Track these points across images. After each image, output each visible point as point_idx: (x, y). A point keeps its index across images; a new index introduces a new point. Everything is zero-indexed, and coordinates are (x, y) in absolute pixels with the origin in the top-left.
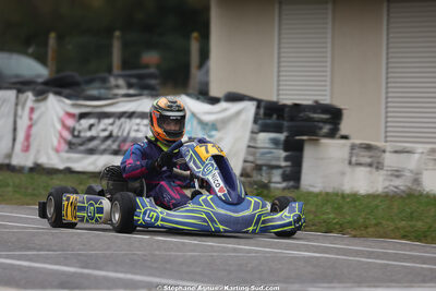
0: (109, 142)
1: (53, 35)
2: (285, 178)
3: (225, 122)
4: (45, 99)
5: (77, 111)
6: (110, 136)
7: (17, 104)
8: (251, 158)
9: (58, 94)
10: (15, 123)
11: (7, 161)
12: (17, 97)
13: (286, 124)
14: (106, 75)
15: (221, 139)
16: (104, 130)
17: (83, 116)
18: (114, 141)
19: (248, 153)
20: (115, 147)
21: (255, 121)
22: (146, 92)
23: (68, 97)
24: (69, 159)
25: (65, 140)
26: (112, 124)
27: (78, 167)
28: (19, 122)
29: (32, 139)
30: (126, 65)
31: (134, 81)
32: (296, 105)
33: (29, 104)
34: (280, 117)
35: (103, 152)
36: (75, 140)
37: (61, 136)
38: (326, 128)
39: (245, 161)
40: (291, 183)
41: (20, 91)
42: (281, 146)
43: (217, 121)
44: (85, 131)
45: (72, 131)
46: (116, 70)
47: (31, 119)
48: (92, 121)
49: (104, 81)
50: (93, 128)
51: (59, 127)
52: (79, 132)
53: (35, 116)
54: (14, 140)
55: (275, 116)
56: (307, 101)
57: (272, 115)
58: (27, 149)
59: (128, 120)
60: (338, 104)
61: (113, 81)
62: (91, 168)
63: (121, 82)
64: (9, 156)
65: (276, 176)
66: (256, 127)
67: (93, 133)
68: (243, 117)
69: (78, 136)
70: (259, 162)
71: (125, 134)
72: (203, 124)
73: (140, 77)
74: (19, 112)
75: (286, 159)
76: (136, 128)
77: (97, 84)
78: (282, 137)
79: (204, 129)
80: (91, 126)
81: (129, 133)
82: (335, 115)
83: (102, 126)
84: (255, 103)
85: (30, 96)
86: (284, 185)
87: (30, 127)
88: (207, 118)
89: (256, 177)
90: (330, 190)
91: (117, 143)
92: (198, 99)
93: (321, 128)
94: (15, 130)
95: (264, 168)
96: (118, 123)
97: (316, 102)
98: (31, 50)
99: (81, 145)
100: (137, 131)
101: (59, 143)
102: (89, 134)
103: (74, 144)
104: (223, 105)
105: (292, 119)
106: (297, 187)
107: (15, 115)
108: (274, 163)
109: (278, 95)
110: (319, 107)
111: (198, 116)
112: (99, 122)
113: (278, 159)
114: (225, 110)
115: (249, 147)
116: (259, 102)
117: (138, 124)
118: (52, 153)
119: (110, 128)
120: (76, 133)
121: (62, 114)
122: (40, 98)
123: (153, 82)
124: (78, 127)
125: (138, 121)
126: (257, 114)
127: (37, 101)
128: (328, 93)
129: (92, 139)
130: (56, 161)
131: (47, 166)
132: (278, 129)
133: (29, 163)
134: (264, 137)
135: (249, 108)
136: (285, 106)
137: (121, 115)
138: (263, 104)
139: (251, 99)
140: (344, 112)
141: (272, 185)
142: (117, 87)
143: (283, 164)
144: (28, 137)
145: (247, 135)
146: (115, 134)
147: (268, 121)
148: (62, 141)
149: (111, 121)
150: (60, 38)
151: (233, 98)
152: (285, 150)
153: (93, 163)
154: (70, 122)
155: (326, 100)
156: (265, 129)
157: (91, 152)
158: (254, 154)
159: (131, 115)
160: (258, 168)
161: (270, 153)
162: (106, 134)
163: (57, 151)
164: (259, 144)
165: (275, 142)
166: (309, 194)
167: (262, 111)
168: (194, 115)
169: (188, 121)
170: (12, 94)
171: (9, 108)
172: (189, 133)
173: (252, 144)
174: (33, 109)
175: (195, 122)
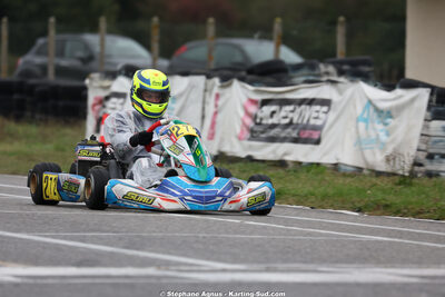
0: (289, 130)
3: (400, 108)
4: (230, 85)
5: (259, 97)
6: (291, 123)
7: (205, 90)
8: (423, 147)
9: (242, 79)
10: (203, 109)
12: (206, 84)
14: (315, 61)
15: (395, 127)
16: (286, 117)
17: (265, 102)
18: (294, 129)
19: (421, 141)
20: (294, 135)
21: (429, 109)
23: (251, 83)
24: (250, 147)
25: (247, 128)
26: (292, 111)
27: (258, 155)
28: (207, 108)
29: (217, 126)
31: (346, 67)
33: (216, 90)
35: (283, 140)
36: (257, 128)
37: (244, 124)
39: (419, 150)
41: (209, 77)
43: (391, 108)
44: (267, 118)
45: (254, 117)
47: (216, 106)
48: (274, 108)
49: (313, 67)
50: (275, 115)
51: (242, 113)
52: (261, 119)
53: (220, 103)
57: (444, 103)
58: (211, 136)
59: (308, 107)
61: (322, 68)
62: (271, 157)
63: (331, 69)
66: (429, 115)
67: (274, 120)
68: (416, 104)
69: (260, 124)
70: (431, 151)
71: (305, 121)
72: (379, 111)
73: (353, 64)
74: (208, 99)
76: (315, 115)
77: (305, 71)
79: (380, 116)
80: (273, 113)
81: (308, 121)
83: (283, 114)
84: (429, 90)
85: (216, 81)
87: (216, 113)
88: (383, 105)
89: (430, 166)
91: (296, 131)
92: (376, 86)
94: (203, 117)
95: (436, 157)
96: (298, 110)
99: (263, 132)
100: (316, 118)
101: (242, 131)
102: (270, 121)
103: (256, 132)
104: (399, 92)
107: (204, 102)
111: (374, 102)
112: (281, 109)
114: (401, 97)
115: (422, 135)
116: (433, 88)
117: (317, 112)
118: (235, 141)
119: (291, 115)
120: (258, 121)
121: (245, 100)
122: (225, 83)
124: (260, 115)
125: (318, 108)
126: (430, 101)
127: (222, 87)
129: (273, 126)
130: (239, 149)
131: (230, 154)
134: (436, 124)
135: (423, 95)
137: (302, 102)
138: (436, 91)
139: (425, 85)
142: (327, 73)
144: (213, 124)
145: (421, 122)
146: (295, 121)
147: (441, 109)
148: (245, 129)
149: (291, 108)
151: (409, 84)
153: (274, 152)
154: (253, 109)
156: (437, 116)
157: (272, 140)
158: (426, 143)
159: (311, 102)
160: (431, 157)
162: (287, 121)
163: (240, 139)
164: (432, 132)
167: (434, 99)
168: (370, 102)
169: (365, 108)
170: (200, 80)
171: (197, 95)
172: (366, 121)
173: (425, 132)
174: (218, 96)
175: (372, 110)
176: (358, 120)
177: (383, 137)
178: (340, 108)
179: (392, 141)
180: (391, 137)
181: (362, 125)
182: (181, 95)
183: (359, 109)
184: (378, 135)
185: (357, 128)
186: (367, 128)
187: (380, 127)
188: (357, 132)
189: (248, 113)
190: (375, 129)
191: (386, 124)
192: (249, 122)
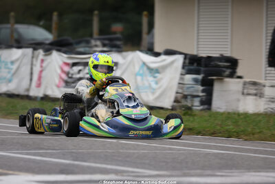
1: (55, 14)
2: (202, 103)
3: (164, 68)
4: (51, 54)
5: (71, 61)
7: (33, 57)
8: (180, 91)
9: (59, 50)
10: (32, 69)
11: (26, 93)
12: (33, 53)
13: (202, 69)
14: (89, 38)
15: (161, 79)
16: (88, 74)
19: (179, 88)
21: (183, 68)
22: (114, 49)
23: (65, 53)
25: (63, 80)
28: (34, 68)
29: (42, 80)
30: (102, 32)
31: (107, 42)
32: (209, 57)
33: (41, 57)
34: (199, 64)
36: (69, 80)
37: (61, 78)
38: (228, 72)
39: (177, 93)
40: (206, 107)
41: (35, 49)
42: (200, 83)
43: (159, 67)
44: (76, 74)
45: (67, 74)
46: (95, 36)
47: (41, 67)
48: (80, 68)
49: (88, 42)
50: (81, 72)
51: (59, 71)
52: (72, 75)
53: (44, 65)
54: (31, 80)
55: (195, 64)
56: (215, 54)
57: (194, 63)
58: (39, 85)
60: (235, 56)
61: (93, 42)
63: (98, 43)
64: (28, 90)
65: (197, 102)
66: (184, 71)
67: (81, 75)
68: (175, 65)
69: (71, 78)
70: (186, 93)
72: (150, 69)
73: (111, 40)
74: (34, 63)
75: (203, 91)
77: (83, 45)
78: (200, 77)
79: (150, 72)
80: (80, 71)
82: (233, 63)
83: (86, 71)
84: (183, 56)
85: (41, 52)
86: (201, 107)
87: (41, 72)
88: (153, 66)
89: (184, 103)
90: (230, 111)
92: (147, 53)
93: (225, 72)
94: (32, 74)
95: (189, 97)
97: (222, 55)
98: (41, 23)
99: (73, 83)
101: (60, 82)
102: (78, 76)
103: (69, 82)
104: (163, 57)
105: (206, 66)
106: (209, 109)
107: (32, 64)
108: (195, 94)
109: (198, 51)
110: (223, 58)
111: (147, 64)
112: (85, 68)
113: (197, 91)
114: (164, 60)
115: (180, 83)
116: (186, 55)
118: (55, 88)
120: (70, 75)
121: (61, 63)
122: (47, 53)
123: (118, 43)
124: (71, 72)
126: (184, 63)
127: (46, 55)
128: (229, 49)
129: (80, 79)
130: (58, 93)
131: (52, 96)
132: (197, 72)
133: (41, 95)
134: (189, 78)
135: (179, 59)
136: (202, 58)
138: (188, 57)
139: (181, 53)
140: (239, 61)
141: (194, 108)
142: (96, 46)
143: (201, 94)
144: (40, 78)
145: (178, 76)
147: (192, 67)
150: (60, 15)
151: (169, 53)
152: (202, 85)
154: (66, 69)
155: (228, 54)
156: (189, 72)
158: (182, 88)
160: (185, 97)
161: (193, 87)
163: (58, 86)
164: (186, 82)
165: (196, 80)
166: (217, 113)
167: (187, 61)
168: (144, 64)
169: (141, 68)
170: (29, 51)
171: (27, 60)
172: (141, 75)
173: (181, 82)
174: (42, 61)
175: (145, 68)
176: (136, 75)
177: (154, 85)
178: (124, 67)
179: (160, 88)
180: (159, 85)
181: (139, 78)
182: (17, 60)
183: (137, 68)
184: (150, 84)
185: (136, 79)
186: (142, 79)
187: (151, 79)
188: (136, 82)
189: (63, 71)
190: (147, 80)
191: (155, 77)
192: (64, 77)
